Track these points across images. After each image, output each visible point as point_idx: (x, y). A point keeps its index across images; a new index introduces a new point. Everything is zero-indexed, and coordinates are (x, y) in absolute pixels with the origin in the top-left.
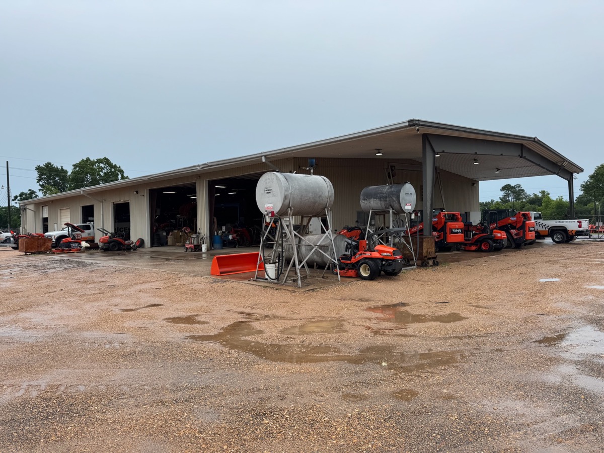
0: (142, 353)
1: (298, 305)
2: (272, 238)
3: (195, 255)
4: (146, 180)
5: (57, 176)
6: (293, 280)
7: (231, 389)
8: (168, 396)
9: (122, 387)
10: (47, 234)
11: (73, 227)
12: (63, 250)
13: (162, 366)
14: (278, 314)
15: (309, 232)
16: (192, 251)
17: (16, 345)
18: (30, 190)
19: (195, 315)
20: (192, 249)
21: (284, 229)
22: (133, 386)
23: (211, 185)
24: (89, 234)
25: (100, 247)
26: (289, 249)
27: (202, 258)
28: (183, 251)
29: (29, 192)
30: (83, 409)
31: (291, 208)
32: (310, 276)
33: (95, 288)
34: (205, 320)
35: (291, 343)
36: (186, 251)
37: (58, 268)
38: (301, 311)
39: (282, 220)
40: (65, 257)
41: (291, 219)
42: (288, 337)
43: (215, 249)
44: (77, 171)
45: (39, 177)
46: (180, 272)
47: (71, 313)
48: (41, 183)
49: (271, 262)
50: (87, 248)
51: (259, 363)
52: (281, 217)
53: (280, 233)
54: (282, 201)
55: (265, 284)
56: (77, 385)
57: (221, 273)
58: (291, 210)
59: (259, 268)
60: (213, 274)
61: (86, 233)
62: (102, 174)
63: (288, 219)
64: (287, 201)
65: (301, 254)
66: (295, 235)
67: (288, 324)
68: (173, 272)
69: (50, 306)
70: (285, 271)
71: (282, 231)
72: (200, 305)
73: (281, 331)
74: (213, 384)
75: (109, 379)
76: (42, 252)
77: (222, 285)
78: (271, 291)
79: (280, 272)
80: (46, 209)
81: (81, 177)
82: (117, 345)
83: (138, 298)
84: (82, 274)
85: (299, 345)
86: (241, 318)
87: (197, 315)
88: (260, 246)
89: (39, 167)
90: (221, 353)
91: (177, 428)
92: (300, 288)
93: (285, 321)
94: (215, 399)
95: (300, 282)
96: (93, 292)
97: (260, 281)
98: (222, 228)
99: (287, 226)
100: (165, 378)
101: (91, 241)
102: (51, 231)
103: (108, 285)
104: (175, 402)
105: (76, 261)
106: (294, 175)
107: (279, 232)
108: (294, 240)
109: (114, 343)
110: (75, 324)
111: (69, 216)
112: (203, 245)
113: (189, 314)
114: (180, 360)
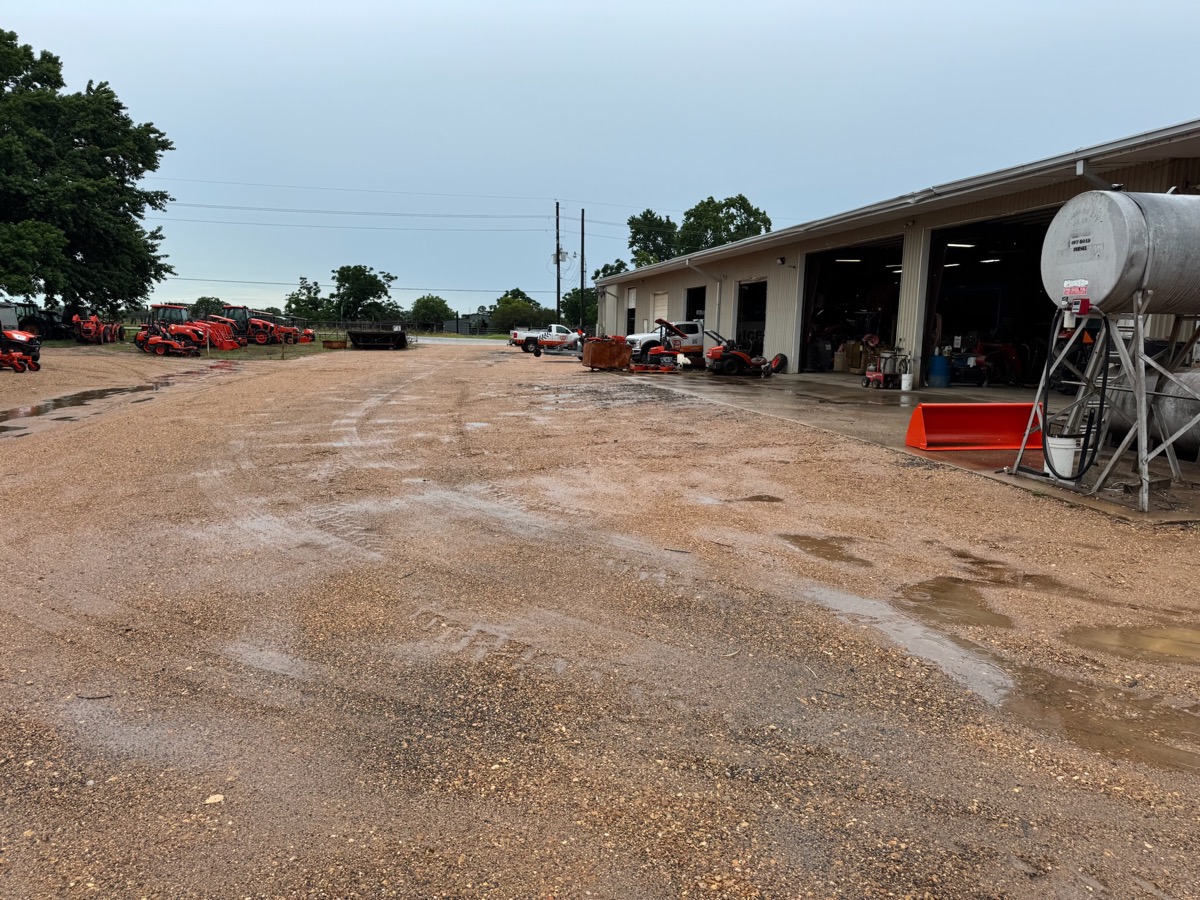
0: (704, 609)
1: (1132, 561)
2: (1077, 372)
3: (884, 397)
4: (802, 234)
5: (660, 234)
6: (1126, 487)
7: (883, 782)
8: (721, 751)
9: (634, 687)
10: (630, 337)
11: (668, 326)
12: (647, 368)
13: (733, 656)
14: (1062, 576)
15: (1191, 360)
16: (878, 387)
17: (503, 539)
18: (618, 261)
19: (845, 539)
20: (879, 382)
21: (1115, 349)
22: (657, 692)
23: (938, 239)
24: (695, 341)
25: (707, 366)
26: (1124, 402)
27: (899, 405)
28: (859, 386)
29: (616, 265)
30: (540, 721)
31: (1144, 291)
32: (1181, 482)
33: (671, 443)
34: (864, 557)
35: (1091, 677)
36: (867, 386)
37: (628, 399)
38: (1139, 583)
39: (1111, 324)
40: (646, 380)
41: (1141, 324)
42: (1083, 657)
43: (932, 386)
44: (691, 224)
45: (633, 237)
46: (839, 430)
47: (612, 489)
48: (635, 248)
49: (1066, 432)
50: (686, 367)
51: (981, 720)
52: (1111, 316)
53: (1101, 360)
54: (1120, 271)
55: (1041, 489)
56: (555, 656)
57: (930, 444)
58: (1144, 299)
59: (1029, 442)
60: (911, 444)
61: (689, 340)
62: (732, 227)
63: (1131, 323)
64: (1136, 272)
65: (1161, 419)
66: (1148, 367)
67: (1092, 614)
68: (824, 430)
69: (586, 471)
70: (1103, 457)
71: (1107, 354)
72: (863, 516)
73: (1065, 633)
74: (838, 750)
75: (616, 659)
76: (615, 368)
77: (928, 473)
78: (1055, 507)
79: (1087, 459)
80: (633, 294)
81: (696, 235)
82: (661, 577)
83: (740, 478)
84: (660, 415)
85: (1119, 690)
86: (956, 569)
87: (849, 540)
88: (1037, 388)
89: (633, 218)
90: (882, 659)
91: (710, 861)
92: (1143, 511)
93: (1085, 604)
94: (831, 800)
95: (1144, 496)
96: (665, 452)
97: (1025, 478)
98: (953, 340)
99: (1127, 341)
100: (728, 692)
101: (695, 354)
102: (639, 333)
103: (694, 441)
104: (728, 774)
105: (660, 390)
106: (1168, 196)
107: (1100, 356)
108: (1143, 382)
109: (658, 572)
110: (609, 513)
111: (666, 308)
112: (904, 377)
113: (832, 533)
114: (778, 649)
